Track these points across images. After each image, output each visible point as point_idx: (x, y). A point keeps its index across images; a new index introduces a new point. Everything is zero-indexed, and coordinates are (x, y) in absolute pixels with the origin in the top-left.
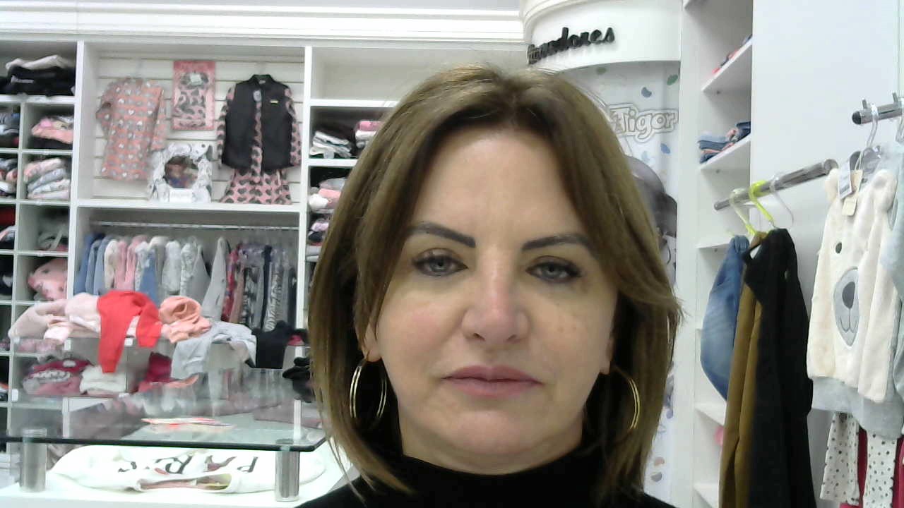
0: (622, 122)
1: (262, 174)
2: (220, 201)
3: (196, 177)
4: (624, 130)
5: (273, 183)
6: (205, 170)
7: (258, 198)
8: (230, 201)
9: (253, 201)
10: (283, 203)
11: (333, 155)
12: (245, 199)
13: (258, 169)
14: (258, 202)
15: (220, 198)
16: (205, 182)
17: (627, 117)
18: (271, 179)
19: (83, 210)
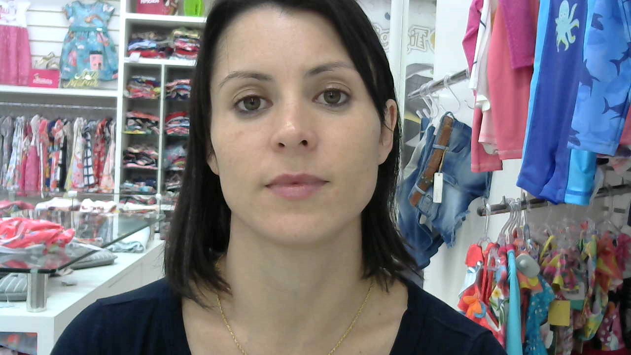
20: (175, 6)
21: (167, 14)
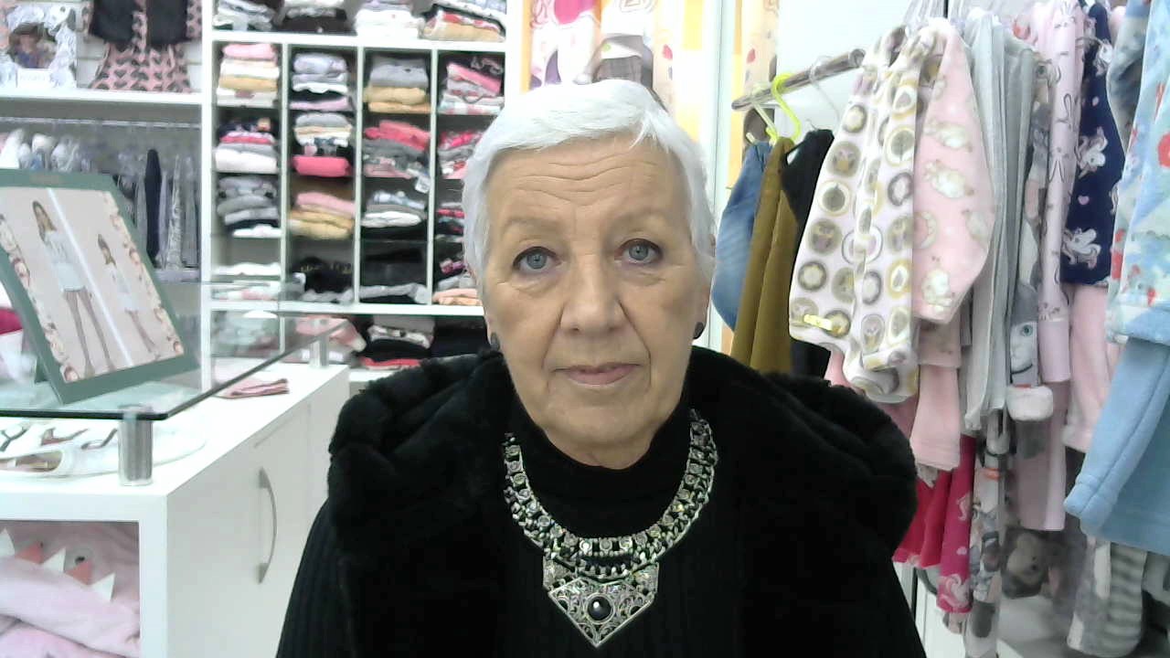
1: (148, 51)
2: (90, 87)
3: (54, 54)
5: (164, 63)
6: (67, 44)
7: (143, 83)
8: (105, 87)
9: (136, 88)
10: (179, 91)
11: (246, 27)
12: (125, 84)
13: (142, 44)
14: (144, 89)
15: (89, 82)
16: (67, 61)
18: (161, 59)
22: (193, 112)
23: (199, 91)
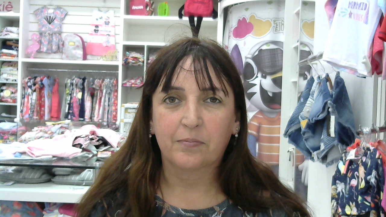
0: (278, 26)
4: (279, 30)
17: (281, 24)
19: (24, 64)
20: (152, 10)
21: (148, 15)
22: (116, 67)
23: (118, 61)
